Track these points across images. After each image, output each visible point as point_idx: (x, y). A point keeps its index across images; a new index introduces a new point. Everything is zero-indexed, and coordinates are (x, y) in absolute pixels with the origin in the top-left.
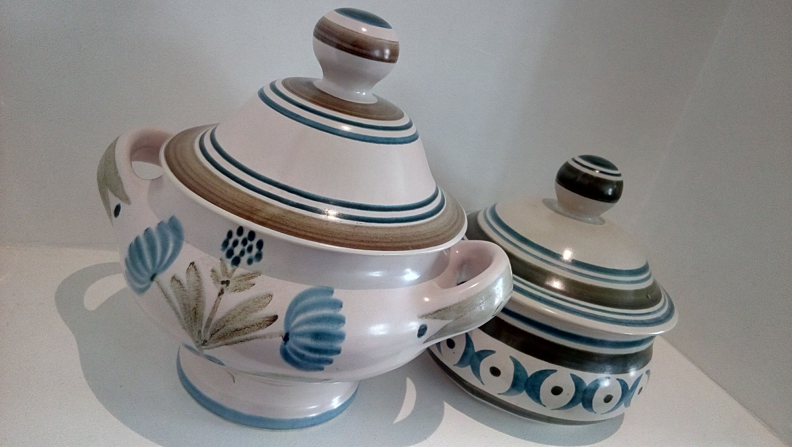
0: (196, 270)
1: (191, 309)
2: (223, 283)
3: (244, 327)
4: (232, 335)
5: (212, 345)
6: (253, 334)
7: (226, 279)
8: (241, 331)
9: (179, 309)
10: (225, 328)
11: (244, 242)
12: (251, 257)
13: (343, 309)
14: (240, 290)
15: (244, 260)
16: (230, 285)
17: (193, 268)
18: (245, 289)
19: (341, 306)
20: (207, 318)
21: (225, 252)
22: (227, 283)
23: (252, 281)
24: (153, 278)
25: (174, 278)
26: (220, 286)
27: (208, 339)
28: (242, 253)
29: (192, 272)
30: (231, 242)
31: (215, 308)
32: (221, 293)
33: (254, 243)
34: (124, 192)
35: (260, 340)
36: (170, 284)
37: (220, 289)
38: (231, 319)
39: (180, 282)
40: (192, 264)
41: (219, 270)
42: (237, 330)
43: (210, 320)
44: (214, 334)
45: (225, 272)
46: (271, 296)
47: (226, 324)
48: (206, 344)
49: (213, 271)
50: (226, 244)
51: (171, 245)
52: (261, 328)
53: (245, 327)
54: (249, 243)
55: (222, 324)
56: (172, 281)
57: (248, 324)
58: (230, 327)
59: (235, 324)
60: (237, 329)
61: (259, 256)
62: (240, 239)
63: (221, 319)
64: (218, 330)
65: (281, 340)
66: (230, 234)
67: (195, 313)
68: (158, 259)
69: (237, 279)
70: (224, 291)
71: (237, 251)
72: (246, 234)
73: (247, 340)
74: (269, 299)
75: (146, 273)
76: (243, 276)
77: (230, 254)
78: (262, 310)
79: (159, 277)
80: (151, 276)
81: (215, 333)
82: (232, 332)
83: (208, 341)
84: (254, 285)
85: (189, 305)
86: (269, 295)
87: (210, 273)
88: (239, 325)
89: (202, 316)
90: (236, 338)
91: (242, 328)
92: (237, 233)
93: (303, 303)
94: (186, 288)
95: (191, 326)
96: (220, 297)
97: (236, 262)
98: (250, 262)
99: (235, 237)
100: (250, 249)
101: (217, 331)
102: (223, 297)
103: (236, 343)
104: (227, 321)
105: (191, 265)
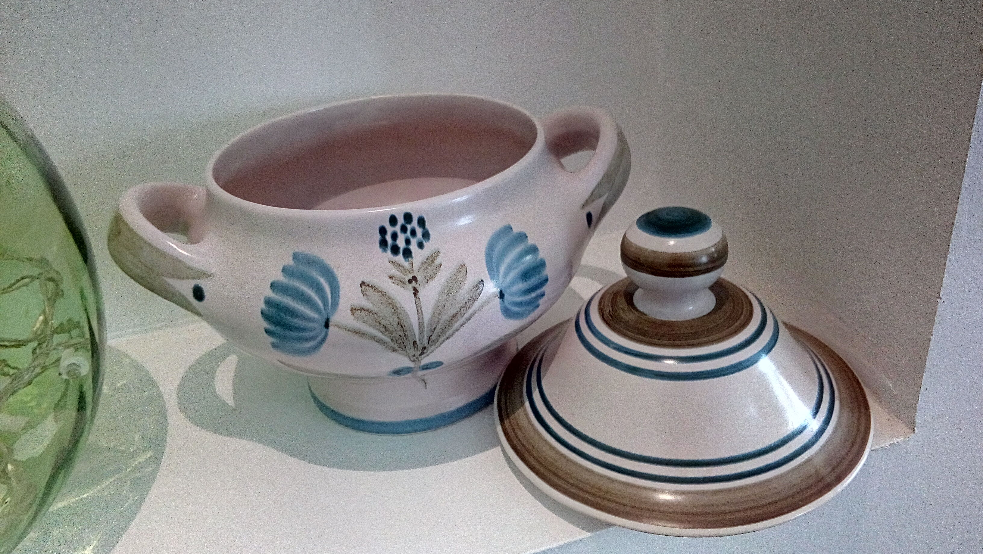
0: (371, 287)
1: (395, 326)
2: (410, 281)
3: (458, 310)
4: (450, 325)
5: (432, 348)
6: (471, 311)
7: (410, 277)
8: (459, 315)
9: (381, 336)
10: (441, 321)
11: (404, 229)
12: (419, 240)
13: (529, 239)
14: (432, 278)
15: (414, 247)
16: (418, 279)
17: (367, 288)
18: (435, 274)
19: (526, 236)
20: (417, 325)
21: (389, 251)
22: (415, 278)
23: (437, 262)
24: (327, 325)
25: (353, 310)
26: (410, 286)
27: (426, 345)
28: (408, 242)
29: (370, 292)
30: (389, 238)
31: (419, 310)
32: (416, 292)
33: (415, 223)
34: (191, 269)
35: (480, 312)
36: (353, 317)
37: (412, 290)
38: (442, 310)
39: (363, 309)
40: (363, 283)
41: (395, 272)
42: (453, 317)
43: (421, 325)
44: (431, 336)
45: (404, 270)
46: (463, 266)
47: (440, 317)
48: (425, 351)
49: (390, 277)
50: (383, 243)
51: (322, 281)
52: (475, 300)
53: (460, 309)
54: (409, 227)
55: (436, 320)
56: (353, 314)
57: (461, 305)
58: (445, 317)
59: (449, 312)
60: (453, 315)
61: (426, 235)
62: (398, 229)
63: (433, 316)
64: (435, 329)
65: (498, 300)
66: (383, 231)
67: (402, 327)
68: (320, 303)
69: (422, 269)
70: (417, 289)
71: (401, 243)
72: (401, 221)
73: (468, 319)
74: (464, 269)
75: (316, 325)
76: (425, 262)
77: (395, 250)
78: (465, 283)
79: (335, 319)
80: (323, 324)
81: (432, 334)
82: (449, 322)
83: (427, 346)
84: (441, 265)
85: (391, 324)
86: (462, 266)
87: (390, 280)
88: (453, 311)
89: (411, 325)
90: (457, 325)
91: (458, 312)
92: (390, 225)
93: (496, 252)
94: (375, 309)
95: (403, 343)
96: (417, 296)
97: (407, 253)
98: (421, 245)
99: (390, 230)
100: (413, 233)
101: (433, 330)
102: (420, 294)
103: (457, 330)
104: (439, 314)
105: (363, 287)
